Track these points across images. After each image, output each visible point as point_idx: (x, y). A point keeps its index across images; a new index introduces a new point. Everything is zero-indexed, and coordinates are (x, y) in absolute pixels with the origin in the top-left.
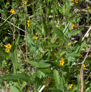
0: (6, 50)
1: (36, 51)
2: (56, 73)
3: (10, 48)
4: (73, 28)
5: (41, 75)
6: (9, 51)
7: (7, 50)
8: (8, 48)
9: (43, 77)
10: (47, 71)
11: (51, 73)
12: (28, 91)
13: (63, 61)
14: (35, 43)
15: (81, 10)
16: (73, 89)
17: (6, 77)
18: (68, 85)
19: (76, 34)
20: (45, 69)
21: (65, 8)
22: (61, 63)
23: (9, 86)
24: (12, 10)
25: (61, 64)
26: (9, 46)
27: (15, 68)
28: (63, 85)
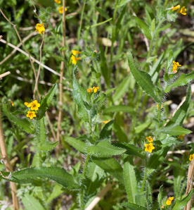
0: (29, 112)
1: (92, 118)
2: (130, 170)
3: (36, 109)
4: (176, 71)
5: (95, 173)
6: (35, 116)
7: (30, 114)
8: (32, 109)
9: (100, 178)
10: (110, 165)
11: (116, 169)
12: (58, 208)
13: (151, 144)
14: (92, 101)
15: (181, 31)
16: (172, 207)
17: (23, 173)
18: (162, 198)
19: (183, 84)
20: (105, 161)
21: (156, 25)
22: (148, 147)
23: (23, 193)
24: (39, 26)
25: (146, 150)
26: (34, 106)
27: (40, 156)
28: (147, 198)
